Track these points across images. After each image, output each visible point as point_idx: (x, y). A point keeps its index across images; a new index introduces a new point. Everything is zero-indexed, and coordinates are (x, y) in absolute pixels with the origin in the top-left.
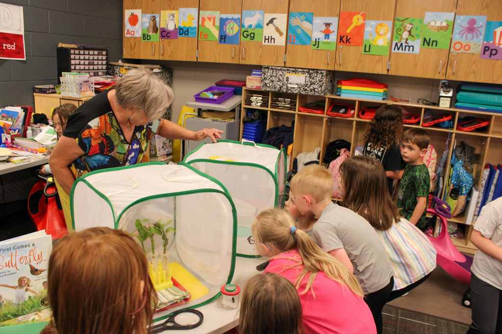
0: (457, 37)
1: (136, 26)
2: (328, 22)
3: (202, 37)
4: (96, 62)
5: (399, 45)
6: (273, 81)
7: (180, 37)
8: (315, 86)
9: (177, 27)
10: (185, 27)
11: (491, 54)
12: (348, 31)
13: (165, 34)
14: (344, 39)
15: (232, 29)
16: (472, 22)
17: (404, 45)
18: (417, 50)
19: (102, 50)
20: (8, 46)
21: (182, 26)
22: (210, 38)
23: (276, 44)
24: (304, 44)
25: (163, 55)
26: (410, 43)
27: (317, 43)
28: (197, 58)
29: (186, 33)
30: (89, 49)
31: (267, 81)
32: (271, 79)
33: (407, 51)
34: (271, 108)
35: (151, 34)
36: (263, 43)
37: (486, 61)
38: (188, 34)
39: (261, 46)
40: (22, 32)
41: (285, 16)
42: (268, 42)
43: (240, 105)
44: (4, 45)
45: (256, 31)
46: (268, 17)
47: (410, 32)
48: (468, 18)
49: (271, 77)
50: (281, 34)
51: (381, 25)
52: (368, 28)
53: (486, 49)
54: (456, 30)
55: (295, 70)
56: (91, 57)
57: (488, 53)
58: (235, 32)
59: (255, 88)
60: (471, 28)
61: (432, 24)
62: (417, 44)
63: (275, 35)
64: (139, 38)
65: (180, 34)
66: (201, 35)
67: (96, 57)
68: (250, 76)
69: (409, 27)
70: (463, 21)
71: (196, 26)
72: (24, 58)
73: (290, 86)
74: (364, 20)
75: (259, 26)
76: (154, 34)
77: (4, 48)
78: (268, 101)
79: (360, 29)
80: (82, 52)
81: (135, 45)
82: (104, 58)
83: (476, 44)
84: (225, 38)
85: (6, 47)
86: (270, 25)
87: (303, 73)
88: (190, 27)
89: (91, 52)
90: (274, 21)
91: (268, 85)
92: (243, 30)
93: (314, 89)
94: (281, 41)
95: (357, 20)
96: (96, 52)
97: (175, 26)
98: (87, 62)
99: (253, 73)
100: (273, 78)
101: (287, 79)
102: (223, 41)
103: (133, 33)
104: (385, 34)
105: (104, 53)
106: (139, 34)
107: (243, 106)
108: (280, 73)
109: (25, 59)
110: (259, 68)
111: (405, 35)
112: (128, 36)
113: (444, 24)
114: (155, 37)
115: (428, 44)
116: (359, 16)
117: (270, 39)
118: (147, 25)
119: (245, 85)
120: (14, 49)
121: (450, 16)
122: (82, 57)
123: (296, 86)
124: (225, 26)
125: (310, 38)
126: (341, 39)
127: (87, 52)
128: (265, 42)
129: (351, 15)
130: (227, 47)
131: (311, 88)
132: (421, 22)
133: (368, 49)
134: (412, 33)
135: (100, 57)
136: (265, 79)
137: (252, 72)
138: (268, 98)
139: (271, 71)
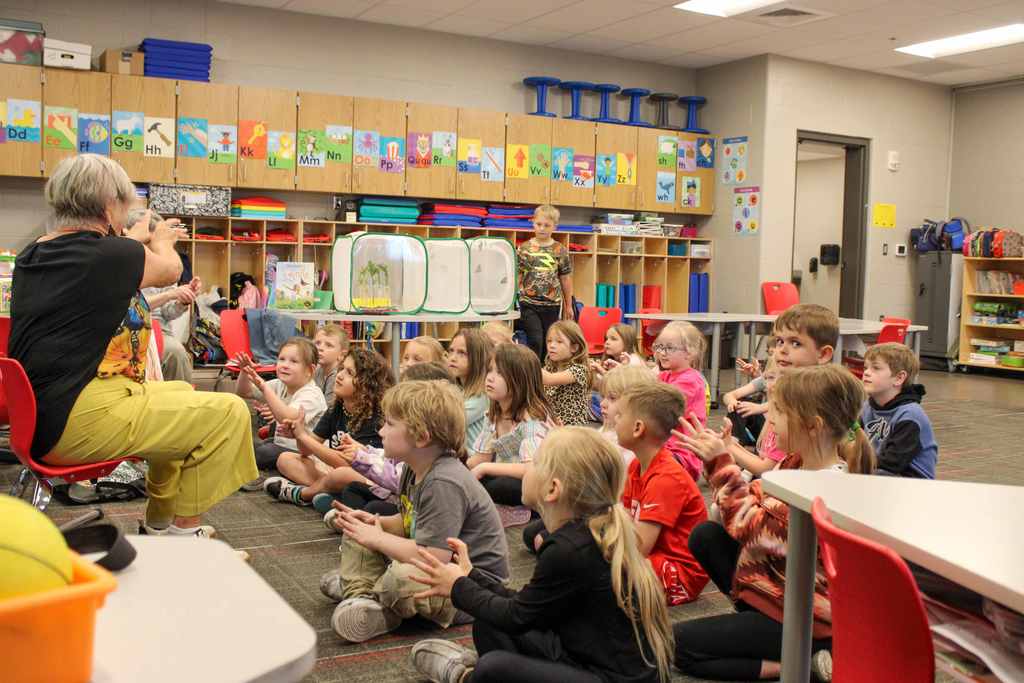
0: (357, 151)
2: (228, 131)
3: (50, 142)
5: (304, 158)
6: (164, 202)
7: (10, 141)
8: (219, 206)
9: (4, 126)
10: (19, 127)
11: (388, 167)
12: (250, 142)
14: (246, 151)
15: (98, 133)
16: (368, 137)
17: (310, 158)
18: (322, 163)
21: (13, 125)
22: (63, 145)
23: (162, 155)
24: (198, 155)
26: (316, 156)
27: (214, 155)
28: (42, 172)
29: (22, 135)
31: (155, 202)
32: (161, 199)
33: (312, 165)
36: (145, 154)
37: (386, 174)
38: (24, 138)
39: (142, 158)
41: (172, 121)
42: (152, 153)
45: (135, 138)
46: (150, 122)
47: (314, 144)
48: (364, 132)
49: (161, 196)
50: (168, 143)
51: (285, 137)
52: (271, 141)
53: (383, 162)
54: (356, 144)
55: (193, 189)
57: (385, 166)
58: (102, 140)
60: (368, 143)
61: (334, 137)
62: (322, 156)
63: (161, 144)
65: (10, 137)
66: (48, 140)
69: (312, 139)
70: (360, 135)
71: (39, 126)
73: (186, 206)
74: (266, 130)
75: (138, 132)
79: (263, 140)
83: (375, 157)
84: (87, 146)
86: (153, 132)
87: (204, 190)
88: (28, 127)
90: (158, 126)
91: (158, 207)
92: (115, 136)
93: (218, 210)
94: (168, 152)
95: (258, 131)
100: (165, 198)
101: (184, 198)
104: (289, 146)
108: (174, 191)
111: (310, 147)
113: (345, 138)
115: (333, 158)
116: (261, 126)
117: (153, 149)
121: (348, 130)
123: (196, 207)
124: (87, 130)
125: (205, 149)
126: (242, 151)
128: (147, 152)
129: (252, 125)
131: (215, 208)
132: (323, 134)
133: (273, 162)
134: (317, 146)
136: (153, 199)
139: (160, 190)
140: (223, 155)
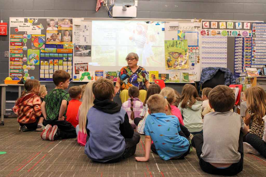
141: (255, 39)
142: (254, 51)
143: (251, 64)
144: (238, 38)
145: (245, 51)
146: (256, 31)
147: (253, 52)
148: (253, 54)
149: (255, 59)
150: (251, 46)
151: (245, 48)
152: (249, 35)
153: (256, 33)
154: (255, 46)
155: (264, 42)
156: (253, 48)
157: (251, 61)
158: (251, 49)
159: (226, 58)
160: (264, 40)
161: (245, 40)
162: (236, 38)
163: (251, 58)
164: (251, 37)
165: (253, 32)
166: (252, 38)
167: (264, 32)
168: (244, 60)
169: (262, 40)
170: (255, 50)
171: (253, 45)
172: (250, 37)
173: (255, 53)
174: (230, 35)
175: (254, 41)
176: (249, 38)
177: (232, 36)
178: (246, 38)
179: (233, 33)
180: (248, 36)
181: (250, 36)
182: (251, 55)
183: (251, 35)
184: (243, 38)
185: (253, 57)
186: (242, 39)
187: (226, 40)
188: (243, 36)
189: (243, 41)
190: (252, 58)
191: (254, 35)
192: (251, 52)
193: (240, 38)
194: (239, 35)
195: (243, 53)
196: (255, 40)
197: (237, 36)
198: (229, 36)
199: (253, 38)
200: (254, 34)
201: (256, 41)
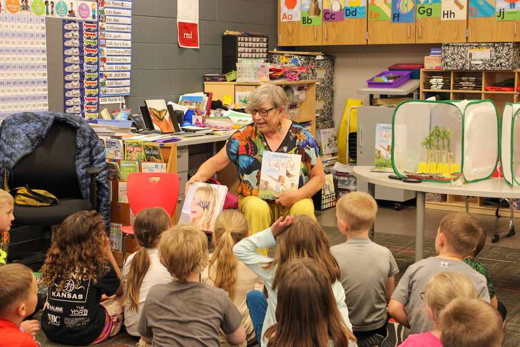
1: (294, 9)
3: (372, 16)
4: (257, 50)
6: (454, 60)
7: (346, 18)
8: (502, 61)
9: (343, 7)
10: (352, 7)
13: (329, 16)
15: (406, 5)
19: (263, 36)
20: (187, 35)
21: (349, 6)
22: (381, 18)
23: (456, 18)
24: (488, 16)
25: (327, 40)
27: (502, 14)
28: (367, 40)
29: (354, 13)
30: (252, 36)
31: (447, 60)
32: (452, 57)
34: (453, 89)
35: (312, 17)
36: (442, 19)
38: (356, 15)
39: (440, 22)
40: (197, 22)
42: (448, 17)
43: (419, 89)
44: (185, 34)
45: (434, 6)
49: (452, 54)
50: (461, 7)
55: (479, 46)
56: (254, 45)
58: (409, 9)
59: (434, 68)
63: (455, 9)
64: (298, 22)
65: (346, 16)
66: (371, 14)
67: (258, 45)
68: (429, 55)
71: (366, 5)
72: (198, 46)
73: (473, 62)
76: (316, 16)
77: (185, 37)
78: (450, 82)
80: (246, 39)
81: (293, 31)
82: (265, 45)
84: (398, 16)
85: (186, 36)
87: (488, 47)
88: (358, 7)
89: (254, 39)
91: (449, 64)
92: (419, 6)
93: (501, 64)
94: (461, 15)
96: (258, 39)
97: (341, 6)
98: (250, 50)
99: (432, 52)
100: (455, 56)
101: (471, 55)
102: (396, 19)
103: (290, 17)
105: (265, 40)
106: (297, 18)
107: (422, 90)
108: (462, 49)
109: (198, 48)
110: (438, 46)
112: (285, 20)
114: (317, 20)
117: (450, 14)
118: (308, 7)
119: (423, 67)
120: (191, 38)
122: (246, 44)
123: (481, 62)
124: (398, 4)
125: (493, 9)
127: (250, 39)
128: (444, 17)
130: (401, 26)
131: (498, 62)
135: (261, 45)
136: (446, 57)
137: (430, 51)
138: (450, 79)
139: (451, 49)
140: (509, 13)
141: (105, 26)
142: (104, 60)
143: (98, 95)
144: (70, 22)
145: (87, 59)
146: (105, 6)
147: (101, 63)
148: (101, 69)
149: (107, 82)
150: (97, 47)
151: (86, 53)
152: (91, 14)
153: (105, 10)
154: (104, 46)
155: (121, 34)
156: (100, 51)
157: (97, 87)
158: (97, 55)
159: (44, 82)
160: (122, 29)
161: (85, 28)
162: (65, 22)
163: (98, 79)
164: (96, 20)
165: (101, 8)
166: (97, 23)
167: (120, 6)
168: (86, 85)
169: (117, 30)
170: (106, 56)
171: (102, 42)
172: (94, 20)
173: (105, 65)
174: (52, 13)
175: (103, 33)
176: (92, 23)
177: (57, 16)
178: (87, 22)
179: (57, 8)
180: (90, 19)
181: (94, 17)
182: (98, 70)
183: (96, 15)
184: (81, 24)
185: (102, 75)
186: (77, 25)
187: (43, 28)
188: (80, 18)
189: (81, 31)
190: (101, 80)
191: (101, 17)
192: (97, 63)
193: (74, 22)
194: (71, 13)
195: (81, 66)
196: (104, 29)
197: (66, 17)
198: (50, 16)
199: (100, 24)
200: (103, 12)
201: (108, 31)
